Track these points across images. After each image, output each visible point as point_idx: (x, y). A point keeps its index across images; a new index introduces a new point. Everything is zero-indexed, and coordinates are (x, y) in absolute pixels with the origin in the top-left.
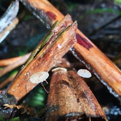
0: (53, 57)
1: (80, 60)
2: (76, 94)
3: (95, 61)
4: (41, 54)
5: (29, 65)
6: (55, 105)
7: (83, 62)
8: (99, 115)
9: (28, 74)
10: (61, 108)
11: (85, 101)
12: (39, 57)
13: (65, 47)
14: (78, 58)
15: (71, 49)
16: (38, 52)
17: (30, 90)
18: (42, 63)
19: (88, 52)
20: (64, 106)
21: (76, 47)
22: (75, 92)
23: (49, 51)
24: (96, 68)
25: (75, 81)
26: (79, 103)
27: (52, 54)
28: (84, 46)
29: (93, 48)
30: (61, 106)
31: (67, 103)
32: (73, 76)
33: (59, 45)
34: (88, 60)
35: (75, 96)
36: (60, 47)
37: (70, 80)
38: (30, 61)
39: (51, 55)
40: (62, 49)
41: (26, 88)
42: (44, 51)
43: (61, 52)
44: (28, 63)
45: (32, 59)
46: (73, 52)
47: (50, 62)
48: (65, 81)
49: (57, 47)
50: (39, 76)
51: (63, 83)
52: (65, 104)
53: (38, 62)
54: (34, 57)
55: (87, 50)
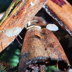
0: (26, 14)
1: (53, 18)
2: (45, 45)
3: (68, 18)
4: (14, 12)
5: (3, 22)
6: (27, 53)
7: (55, 19)
8: (62, 59)
9: (3, 31)
10: (31, 54)
11: (51, 49)
12: (13, 15)
13: (38, 5)
14: (51, 15)
15: (44, 7)
16: (12, 10)
17: (6, 47)
18: (16, 20)
19: (61, 9)
20: (33, 53)
21: (49, 5)
22: (45, 44)
23: (22, 9)
24: (68, 24)
25: (47, 36)
26: (46, 51)
27: (26, 11)
28: (57, 4)
29: (65, 5)
30: (31, 53)
31: (36, 51)
32: (45, 33)
33: (31, 3)
34: (60, 17)
35: (44, 46)
36: (32, 4)
37: (43, 35)
38: (4, 19)
39: (24, 12)
40: (34, 6)
41: (2, 45)
42: (18, 9)
43: (34, 9)
44: (3, 21)
45: (6, 17)
46: (47, 10)
47: (24, 19)
48: (37, 36)
49: (30, 5)
50: (13, 31)
51: (35, 37)
52: (35, 51)
53: (12, 19)
54: (9, 15)
55: (60, 8)
